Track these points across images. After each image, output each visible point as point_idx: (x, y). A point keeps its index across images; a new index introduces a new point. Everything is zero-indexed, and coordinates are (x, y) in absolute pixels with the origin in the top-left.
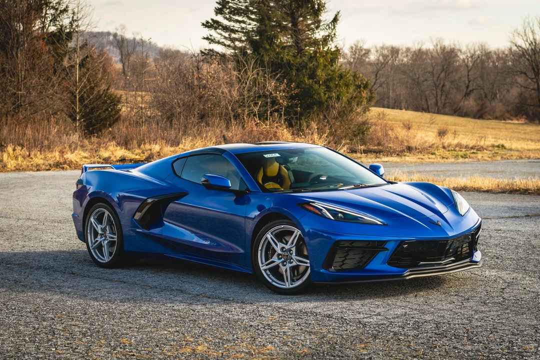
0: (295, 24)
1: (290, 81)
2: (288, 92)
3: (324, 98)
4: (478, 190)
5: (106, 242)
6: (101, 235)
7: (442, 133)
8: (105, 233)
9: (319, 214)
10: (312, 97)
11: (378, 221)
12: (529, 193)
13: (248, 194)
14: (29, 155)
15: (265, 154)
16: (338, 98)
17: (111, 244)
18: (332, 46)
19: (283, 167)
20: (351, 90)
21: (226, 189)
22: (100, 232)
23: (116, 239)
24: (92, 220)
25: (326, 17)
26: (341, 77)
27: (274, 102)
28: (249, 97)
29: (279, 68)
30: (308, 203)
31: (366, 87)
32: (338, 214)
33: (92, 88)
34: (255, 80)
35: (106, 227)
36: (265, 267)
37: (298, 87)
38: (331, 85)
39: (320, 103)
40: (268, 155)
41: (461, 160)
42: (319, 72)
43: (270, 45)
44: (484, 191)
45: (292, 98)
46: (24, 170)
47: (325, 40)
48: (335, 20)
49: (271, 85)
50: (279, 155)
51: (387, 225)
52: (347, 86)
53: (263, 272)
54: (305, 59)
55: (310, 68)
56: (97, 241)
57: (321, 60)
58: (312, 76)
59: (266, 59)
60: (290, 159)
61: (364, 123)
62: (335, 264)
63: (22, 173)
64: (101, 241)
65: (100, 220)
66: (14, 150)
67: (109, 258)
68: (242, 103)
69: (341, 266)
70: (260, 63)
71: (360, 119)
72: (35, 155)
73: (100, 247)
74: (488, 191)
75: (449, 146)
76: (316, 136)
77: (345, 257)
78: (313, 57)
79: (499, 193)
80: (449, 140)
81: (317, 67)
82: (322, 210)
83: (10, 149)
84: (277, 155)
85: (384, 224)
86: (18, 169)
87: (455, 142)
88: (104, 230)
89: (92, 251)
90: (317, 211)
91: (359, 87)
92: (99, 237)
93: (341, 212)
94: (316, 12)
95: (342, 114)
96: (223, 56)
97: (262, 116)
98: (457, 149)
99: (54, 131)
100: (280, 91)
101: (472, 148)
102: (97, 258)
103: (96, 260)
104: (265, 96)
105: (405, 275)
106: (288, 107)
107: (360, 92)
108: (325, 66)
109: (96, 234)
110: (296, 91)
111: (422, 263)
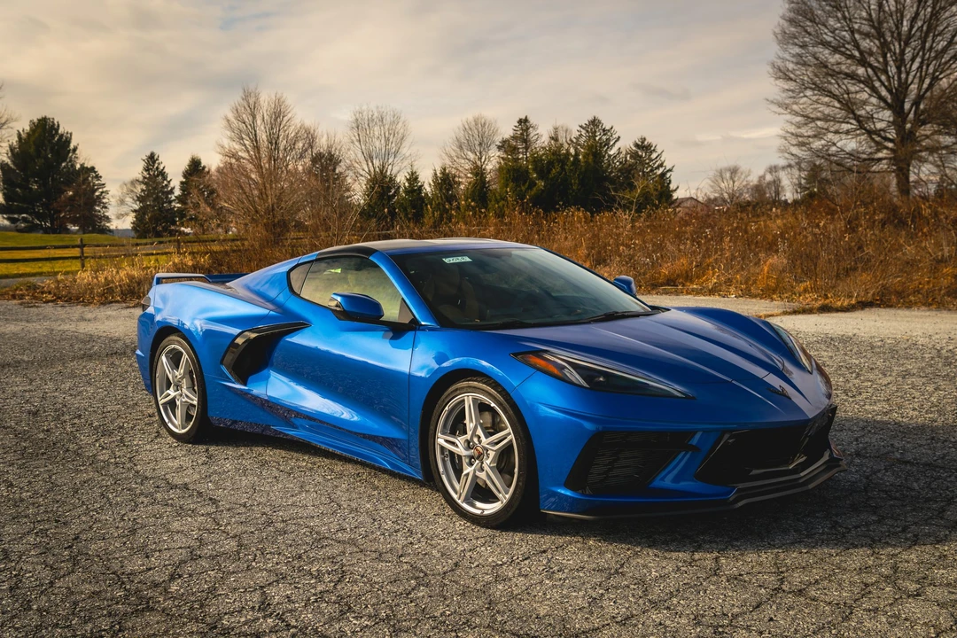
5: (182, 401)
6: (177, 386)
9: (556, 375)
11: (675, 389)
13: (414, 328)
15: (446, 257)
22: (173, 380)
24: (164, 358)
30: (537, 353)
32: (597, 376)
40: (451, 259)
50: (469, 260)
51: (694, 399)
56: (168, 395)
62: (590, 478)
64: (175, 397)
65: (174, 363)
67: (186, 427)
69: (602, 481)
73: (173, 405)
77: (611, 463)
82: (564, 367)
85: (687, 397)
89: (162, 410)
90: (554, 370)
93: (602, 372)
103: (168, 427)
105: (730, 499)
109: (169, 385)
111: (755, 472)
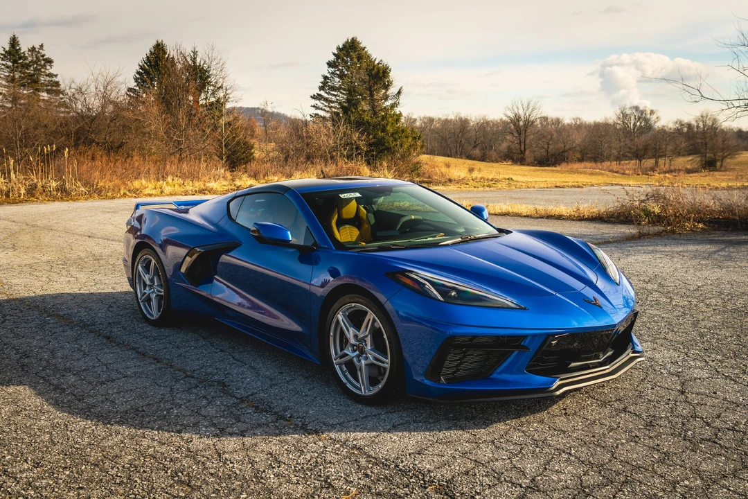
0: (372, 95)
1: (369, 134)
2: (367, 141)
3: (392, 145)
4: (518, 215)
5: (154, 295)
6: (150, 286)
7: (471, 170)
8: (154, 284)
9: (418, 290)
10: (384, 145)
11: (508, 301)
12: (563, 219)
13: (315, 250)
14: (183, 184)
15: (342, 193)
16: (401, 146)
17: (159, 298)
18: (397, 110)
19: (361, 207)
20: (410, 139)
21: (286, 243)
22: (148, 283)
23: (163, 294)
24: (140, 268)
25: (393, 90)
26: (403, 131)
27: (358, 148)
28: (341, 144)
29: (360, 125)
30: (404, 272)
31: (419, 138)
32: (449, 292)
33: (234, 138)
34: (345, 133)
35: (153, 278)
36: (338, 360)
37: (374, 138)
38: (396, 136)
39: (389, 149)
40: (346, 195)
41: (488, 189)
42: (388, 128)
43: (355, 109)
44: (525, 216)
45: (370, 145)
46: (175, 194)
47: (393, 106)
48: (399, 93)
49: (355, 136)
50: (360, 195)
51: (525, 309)
52: (407, 137)
53: (337, 367)
54: (379, 119)
55: (382, 125)
56: (145, 293)
57: (390, 119)
58: (384, 130)
59: (353, 118)
60: (374, 200)
61: (418, 163)
62: (444, 371)
63: (173, 197)
64: (149, 294)
65: (147, 268)
66: (173, 180)
67: (157, 314)
68: (335, 149)
69: (454, 373)
70: (348, 121)
71: (415, 160)
72: (188, 183)
73: (149, 300)
74: (527, 216)
75: (476, 179)
76: (386, 171)
77: (461, 359)
78: (383, 118)
79: (538, 218)
80: (476, 174)
81: (387, 124)
82: (424, 284)
83: (169, 179)
84: (358, 195)
85: (521, 308)
86: (171, 194)
87: (479, 176)
88: (152, 280)
89: (141, 304)
90: (417, 287)
91: (415, 138)
92: (147, 288)
93: (454, 289)
94: (386, 87)
95: (403, 157)
96: (324, 118)
97: (349, 157)
98: (482, 181)
99: (203, 165)
100: (362, 141)
101: (491, 180)
102: (145, 313)
103: (145, 315)
104: (352, 144)
105: (554, 388)
106: (367, 152)
107: (416, 142)
108: (392, 124)
109: (145, 285)
110: (373, 141)
111: (573, 364)
